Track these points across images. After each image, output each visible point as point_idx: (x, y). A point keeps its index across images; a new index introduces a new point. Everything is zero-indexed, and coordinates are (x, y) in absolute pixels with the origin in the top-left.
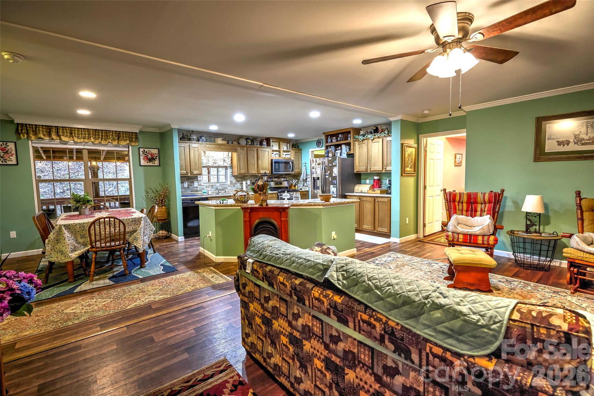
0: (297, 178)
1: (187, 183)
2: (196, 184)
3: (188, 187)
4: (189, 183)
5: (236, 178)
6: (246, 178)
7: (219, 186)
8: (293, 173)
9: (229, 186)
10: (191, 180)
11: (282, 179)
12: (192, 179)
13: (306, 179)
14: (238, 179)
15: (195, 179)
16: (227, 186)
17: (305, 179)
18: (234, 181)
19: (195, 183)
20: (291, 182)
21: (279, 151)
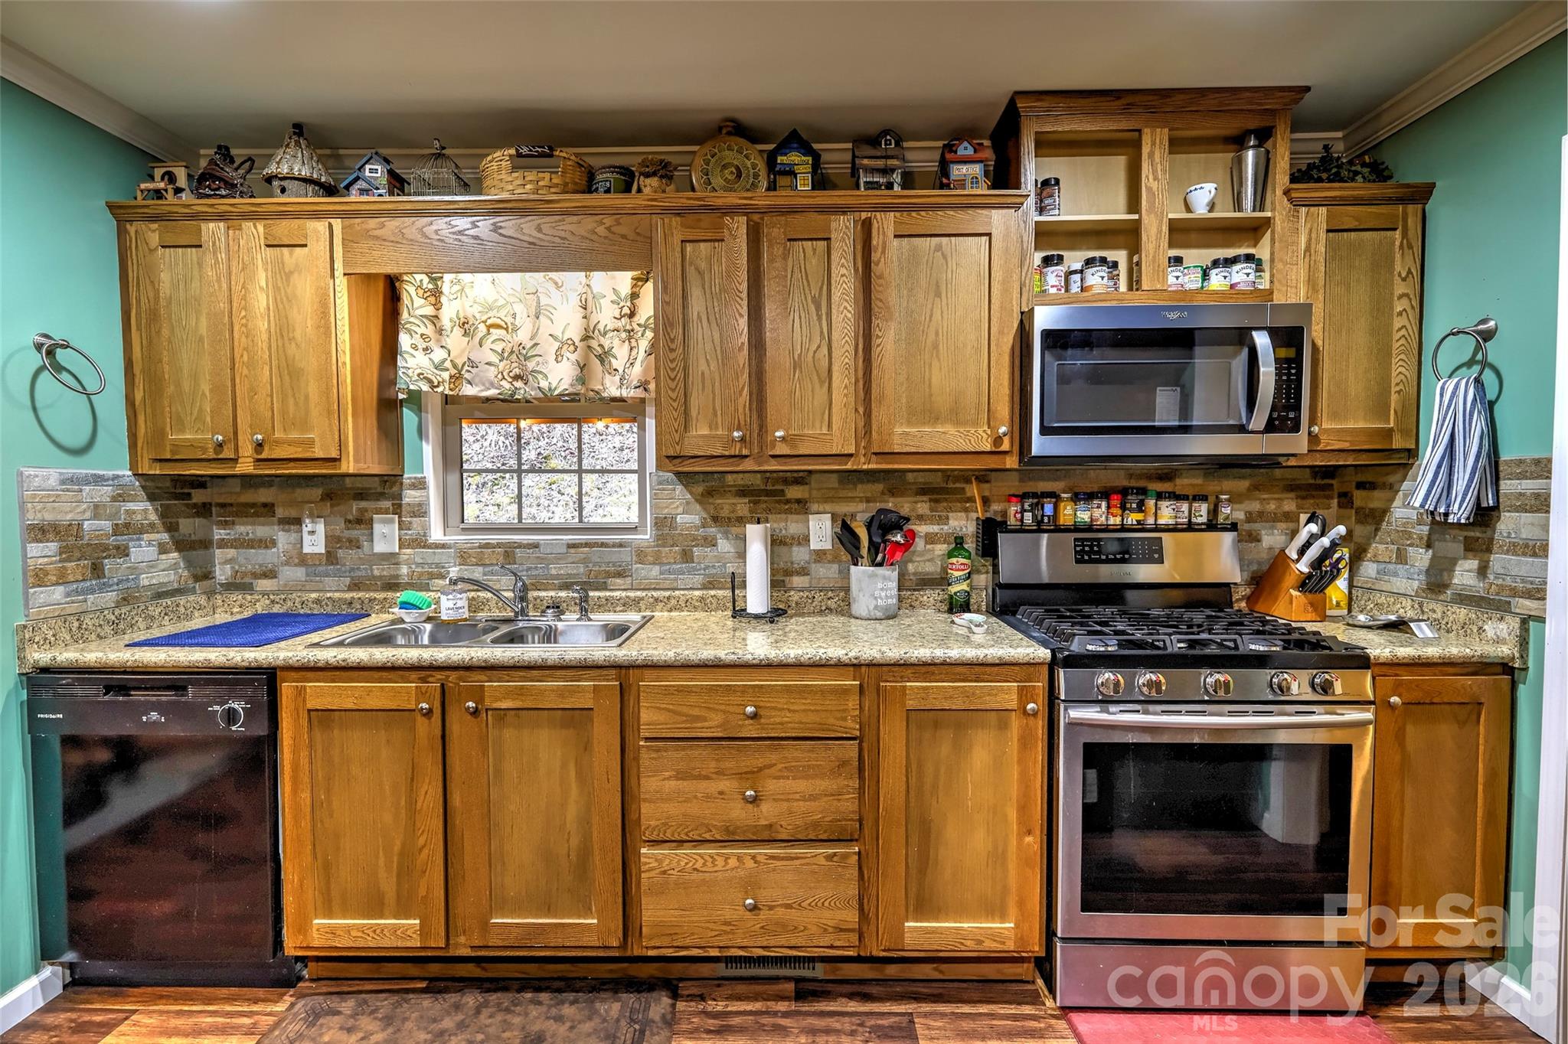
0: (1346, 501)
1: (320, 528)
2: (385, 536)
3: (331, 557)
4: (339, 527)
5: (709, 493)
6: (794, 492)
7: (559, 558)
8: (1296, 444)
9: (641, 555)
10: (356, 506)
11: (1167, 513)
12: (361, 495)
13: (1484, 516)
14: (728, 505)
15: (381, 496)
16: (625, 556)
17: (1460, 512)
18: (689, 517)
19: (379, 528)
20: (1271, 539)
21: (1128, 235)
